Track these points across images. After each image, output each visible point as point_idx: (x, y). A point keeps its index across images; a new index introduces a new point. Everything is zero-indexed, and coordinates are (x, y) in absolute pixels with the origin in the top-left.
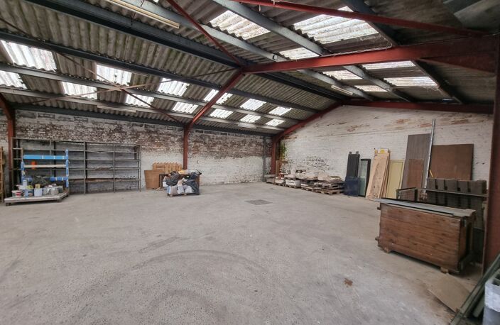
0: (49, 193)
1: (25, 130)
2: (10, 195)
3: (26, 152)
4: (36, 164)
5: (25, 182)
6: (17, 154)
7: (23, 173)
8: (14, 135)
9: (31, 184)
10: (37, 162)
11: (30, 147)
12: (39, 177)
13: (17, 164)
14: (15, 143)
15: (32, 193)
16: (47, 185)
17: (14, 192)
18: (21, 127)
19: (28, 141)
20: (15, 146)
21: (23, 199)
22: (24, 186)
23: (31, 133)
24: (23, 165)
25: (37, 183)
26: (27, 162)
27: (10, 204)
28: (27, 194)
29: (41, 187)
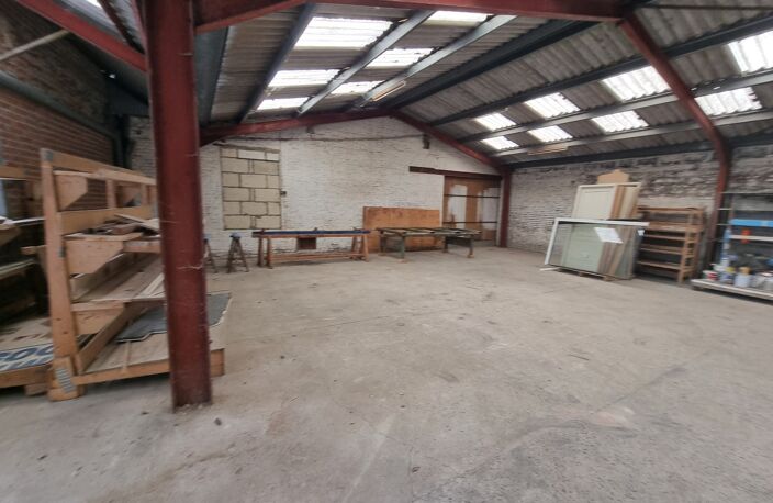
0: (761, 287)
1: (742, 178)
2: (700, 276)
3: (739, 214)
4: (751, 234)
5: (725, 261)
6: (722, 216)
7: (726, 246)
8: (725, 187)
9: (735, 265)
10: (753, 230)
11: (746, 206)
12: (750, 255)
13: (720, 232)
14: (724, 200)
15: (732, 280)
16: (762, 271)
17: (707, 272)
18: (738, 175)
19: (744, 196)
20: (722, 205)
21: (716, 285)
22: (722, 267)
23: (752, 183)
24: (729, 235)
25: (744, 266)
26: (736, 229)
27: (697, 288)
28: (724, 279)
29: (751, 273)
